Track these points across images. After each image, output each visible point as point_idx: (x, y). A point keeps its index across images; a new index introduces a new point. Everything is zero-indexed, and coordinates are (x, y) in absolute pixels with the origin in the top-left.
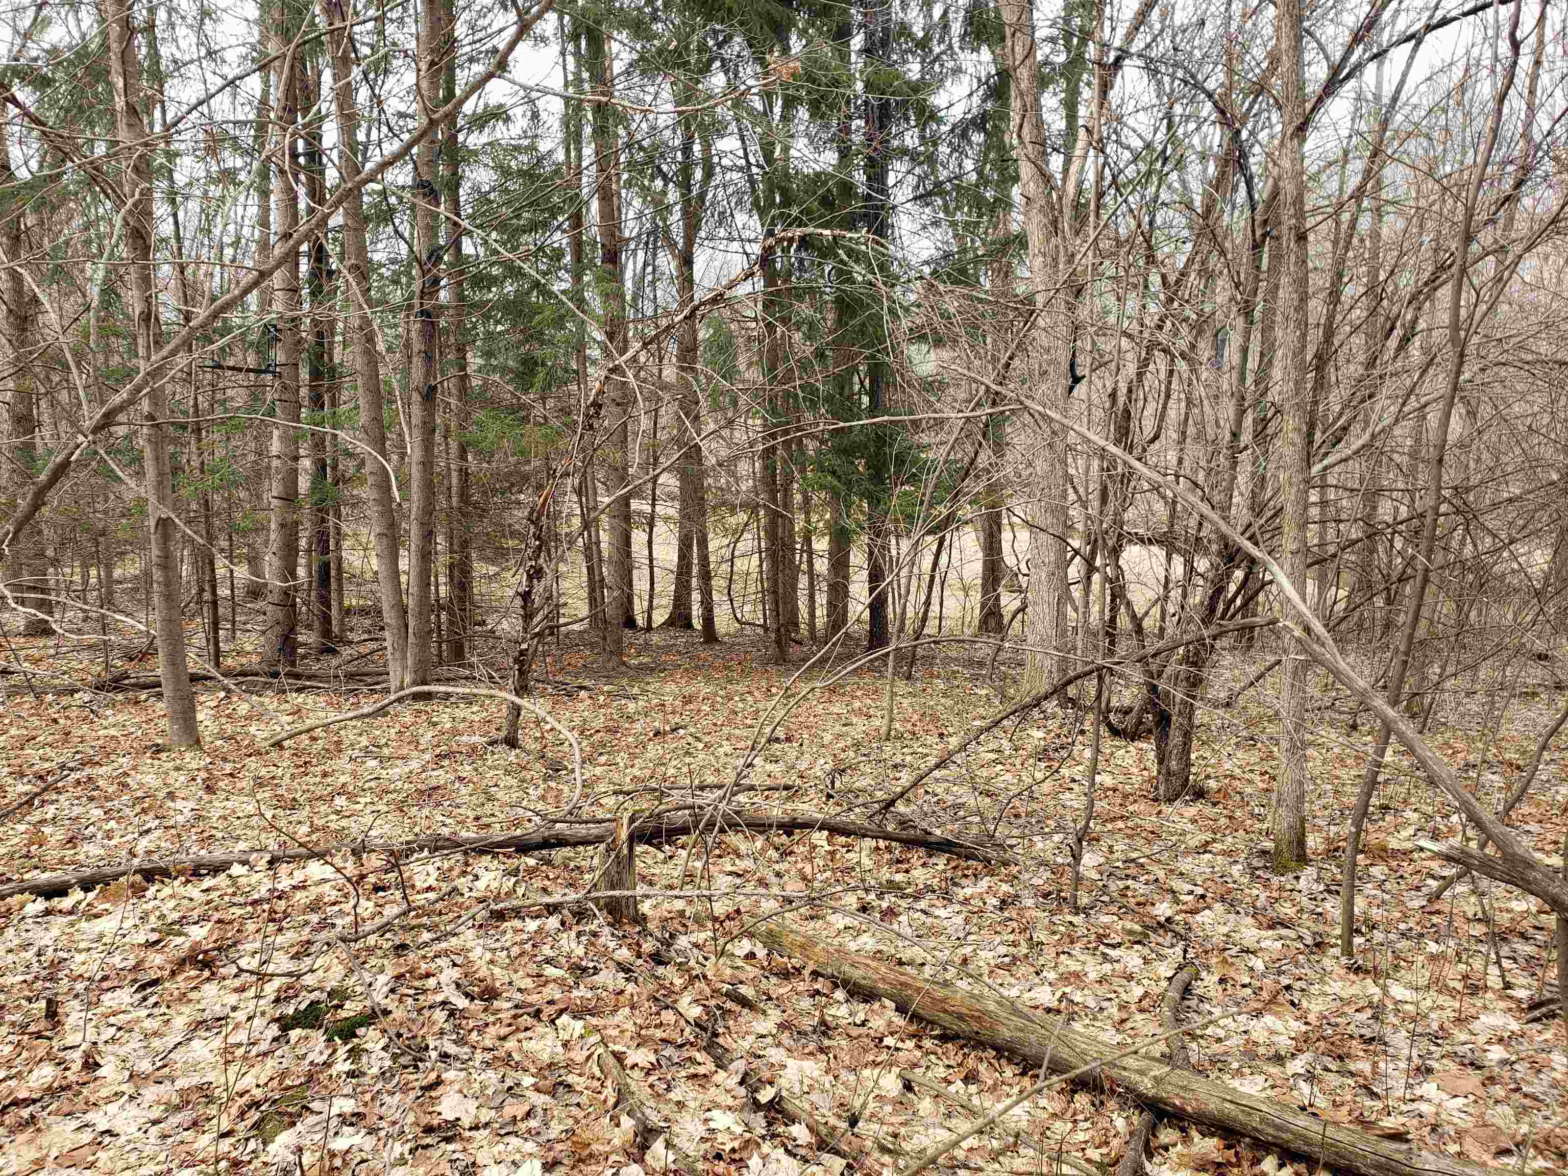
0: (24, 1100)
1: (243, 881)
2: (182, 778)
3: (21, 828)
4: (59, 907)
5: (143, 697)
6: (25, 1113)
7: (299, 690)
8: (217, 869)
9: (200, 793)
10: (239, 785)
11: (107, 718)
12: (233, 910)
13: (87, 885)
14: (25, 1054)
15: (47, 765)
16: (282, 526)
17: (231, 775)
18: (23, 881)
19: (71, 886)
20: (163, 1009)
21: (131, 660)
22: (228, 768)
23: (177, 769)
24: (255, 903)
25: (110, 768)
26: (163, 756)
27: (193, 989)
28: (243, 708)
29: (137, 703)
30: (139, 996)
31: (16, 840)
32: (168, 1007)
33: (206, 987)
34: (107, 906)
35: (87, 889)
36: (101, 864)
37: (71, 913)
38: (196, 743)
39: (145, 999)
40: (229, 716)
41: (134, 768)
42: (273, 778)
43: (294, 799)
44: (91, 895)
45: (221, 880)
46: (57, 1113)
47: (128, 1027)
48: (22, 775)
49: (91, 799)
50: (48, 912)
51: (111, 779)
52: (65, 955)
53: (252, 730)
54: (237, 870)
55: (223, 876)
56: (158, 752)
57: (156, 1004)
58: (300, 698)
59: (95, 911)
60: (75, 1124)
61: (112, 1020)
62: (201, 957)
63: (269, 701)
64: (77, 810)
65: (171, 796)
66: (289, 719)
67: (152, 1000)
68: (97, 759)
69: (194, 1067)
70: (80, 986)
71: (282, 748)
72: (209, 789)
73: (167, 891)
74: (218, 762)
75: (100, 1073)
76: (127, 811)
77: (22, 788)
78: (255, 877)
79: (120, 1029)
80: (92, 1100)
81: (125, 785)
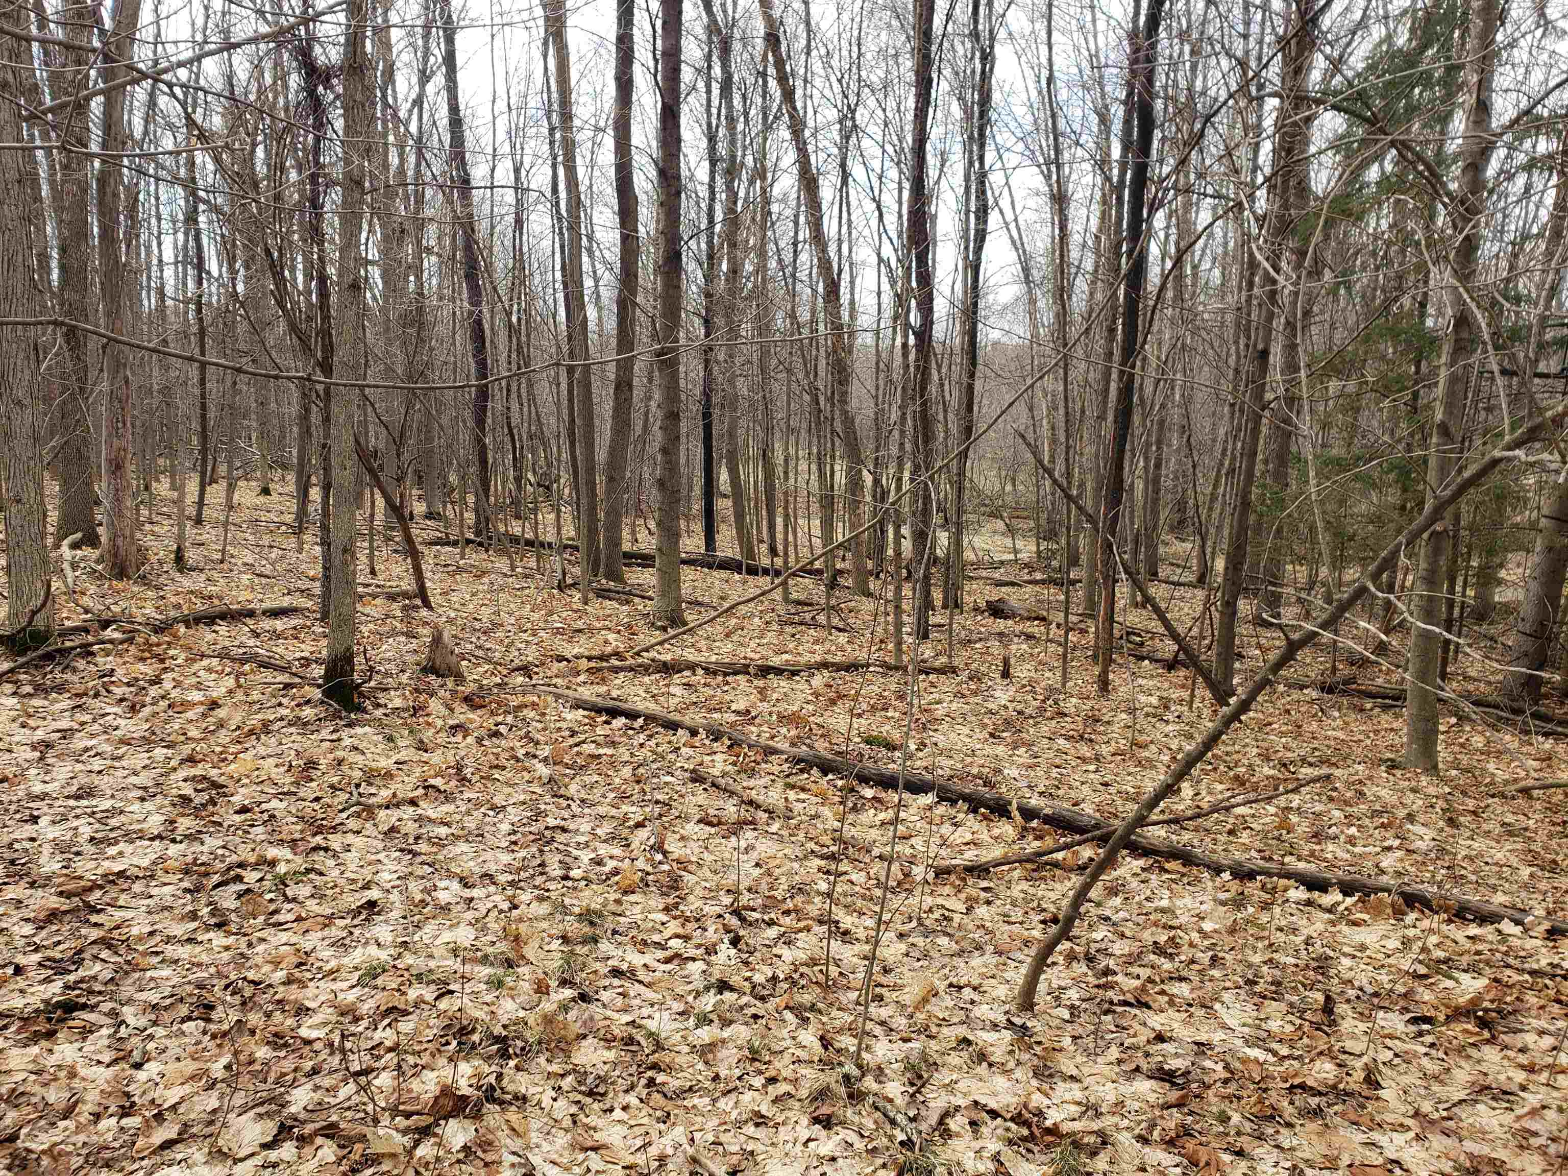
0: (1312, 1088)
1: (1515, 942)
2: (1421, 803)
3: (1272, 810)
4: (1320, 902)
5: (1369, 706)
6: (1314, 1101)
7: (1546, 735)
8: (1484, 918)
9: (1441, 824)
10: (1485, 827)
11: (1334, 719)
12: (1508, 972)
13: (1347, 889)
14: (1305, 1040)
15: (1289, 755)
16: (1550, 549)
17: (1474, 813)
18: (1283, 864)
19: (1332, 885)
20: (1441, 1055)
21: (1352, 664)
22: (1471, 804)
23: (1414, 790)
24: (1533, 973)
25: (1346, 772)
26: (1398, 773)
27: (1473, 1045)
28: (1478, 741)
29: (1362, 710)
30: (1413, 1028)
31: (1267, 820)
32: (1446, 1054)
33: (1486, 1049)
34: (1366, 917)
35: (1346, 894)
36: (1352, 869)
37: (1329, 911)
38: (1432, 768)
39: (1421, 1034)
40: (1462, 746)
41: (1370, 778)
42: (1526, 829)
43: (1554, 862)
44: (1349, 901)
45: (1488, 931)
46: (1343, 1115)
47: (1407, 1057)
48: (1269, 759)
49: (1331, 799)
50: (1309, 903)
51: (1349, 784)
52: (1332, 954)
53: (1491, 767)
54: (1507, 927)
55: (1490, 928)
56: (1393, 767)
57: (1432, 1045)
58: (1548, 744)
59: (1352, 917)
60: (1362, 1137)
61: (1388, 1042)
62: (1480, 1013)
63: (1509, 739)
64: (1319, 807)
65: (1411, 818)
66: (1536, 764)
67: (1429, 1039)
68: (1334, 760)
69: (1482, 1134)
70: (1352, 993)
71: (1531, 797)
72: (1451, 822)
73: (1426, 923)
74: (1457, 794)
75: (1381, 1093)
76: (1367, 821)
77: (1267, 771)
78: (1530, 944)
79: (1396, 1055)
80: (1378, 1119)
81: (1362, 794)
